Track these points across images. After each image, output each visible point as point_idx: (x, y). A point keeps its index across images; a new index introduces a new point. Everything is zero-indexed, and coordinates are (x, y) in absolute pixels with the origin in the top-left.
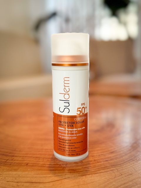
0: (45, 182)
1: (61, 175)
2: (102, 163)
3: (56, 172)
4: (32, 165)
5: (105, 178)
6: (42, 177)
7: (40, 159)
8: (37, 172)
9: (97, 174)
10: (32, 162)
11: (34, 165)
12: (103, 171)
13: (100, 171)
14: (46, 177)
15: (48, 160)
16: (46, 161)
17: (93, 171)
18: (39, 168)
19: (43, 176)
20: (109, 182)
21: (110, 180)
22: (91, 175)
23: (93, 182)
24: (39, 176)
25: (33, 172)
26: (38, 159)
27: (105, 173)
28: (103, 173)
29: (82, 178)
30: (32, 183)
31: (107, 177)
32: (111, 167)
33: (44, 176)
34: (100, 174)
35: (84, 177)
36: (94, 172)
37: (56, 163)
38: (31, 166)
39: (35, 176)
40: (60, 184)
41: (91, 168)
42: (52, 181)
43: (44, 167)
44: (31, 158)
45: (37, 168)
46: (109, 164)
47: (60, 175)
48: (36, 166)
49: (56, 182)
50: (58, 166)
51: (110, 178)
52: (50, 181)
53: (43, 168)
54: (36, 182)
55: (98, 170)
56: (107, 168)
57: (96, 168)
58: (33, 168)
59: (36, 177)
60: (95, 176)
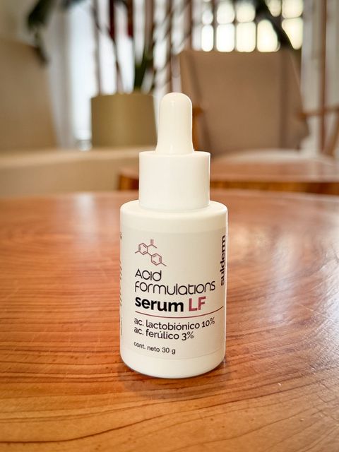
0: (62, 437)
1: (129, 408)
2: (277, 357)
3: (105, 396)
4: (11, 377)
5: (299, 410)
6: (50, 419)
7: (42, 354)
8: (30, 400)
9: (268, 398)
10: (10, 365)
11: (17, 377)
13: (275, 388)
14: (64, 418)
15: (72, 357)
16: (65, 361)
17: (248, 386)
18: (40, 386)
19: (52, 414)
22: (244, 402)
23: (256, 429)
24: (37, 415)
25: (13, 401)
26: (37, 353)
27: (294, 392)
28: (286, 394)
29: (212, 413)
30: (9, 443)
31: (307, 408)
33: (59, 413)
34: (277, 396)
35: (218, 410)
36: (254, 391)
37: (105, 366)
38: (5, 380)
39: (21, 416)
40: (125, 443)
41: (240, 378)
42: (93, 431)
43: (58, 380)
44: (10, 352)
45: (31, 385)
47: (125, 409)
48: (25, 377)
49: (110, 435)
50: (111, 375)
51: (320, 408)
52: (85, 432)
53: (53, 385)
54: (26, 438)
55: (264, 383)
56: (297, 374)
57: (257, 376)
58: (14, 385)
59: (24, 420)
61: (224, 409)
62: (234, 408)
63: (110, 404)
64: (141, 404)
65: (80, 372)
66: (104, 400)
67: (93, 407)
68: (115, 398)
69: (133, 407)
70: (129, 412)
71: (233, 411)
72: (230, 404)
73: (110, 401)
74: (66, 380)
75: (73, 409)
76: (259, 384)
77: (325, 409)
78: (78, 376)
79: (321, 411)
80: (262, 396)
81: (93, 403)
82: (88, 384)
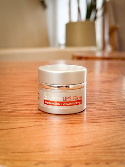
2: (108, 111)
5: (108, 129)
12: (107, 120)
20: (116, 134)
21: (118, 131)
27: (109, 123)
29: (65, 126)
32: (123, 116)
34: (100, 123)
36: (90, 121)
46: (119, 113)
50: (28, 111)
56: (116, 117)
60: (90, 125)
61: (72, 125)
62: (76, 125)
63: (22, 120)
64: (35, 121)
65: (15, 110)
66: (20, 119)
67: (14, 120)
68: (25, 118)
69: (31, 122)
70: (29, 123)
71: (76, 126)
72: (76, 124)
73: (22, 119)
74: (7, 112)
75: (4, 121)
76: (94, 119)
77: (121, 130)
78: (13, 111)
79: (119, 130)
80: (92, 123)
81: (14, 119)
82: (16, 114)
